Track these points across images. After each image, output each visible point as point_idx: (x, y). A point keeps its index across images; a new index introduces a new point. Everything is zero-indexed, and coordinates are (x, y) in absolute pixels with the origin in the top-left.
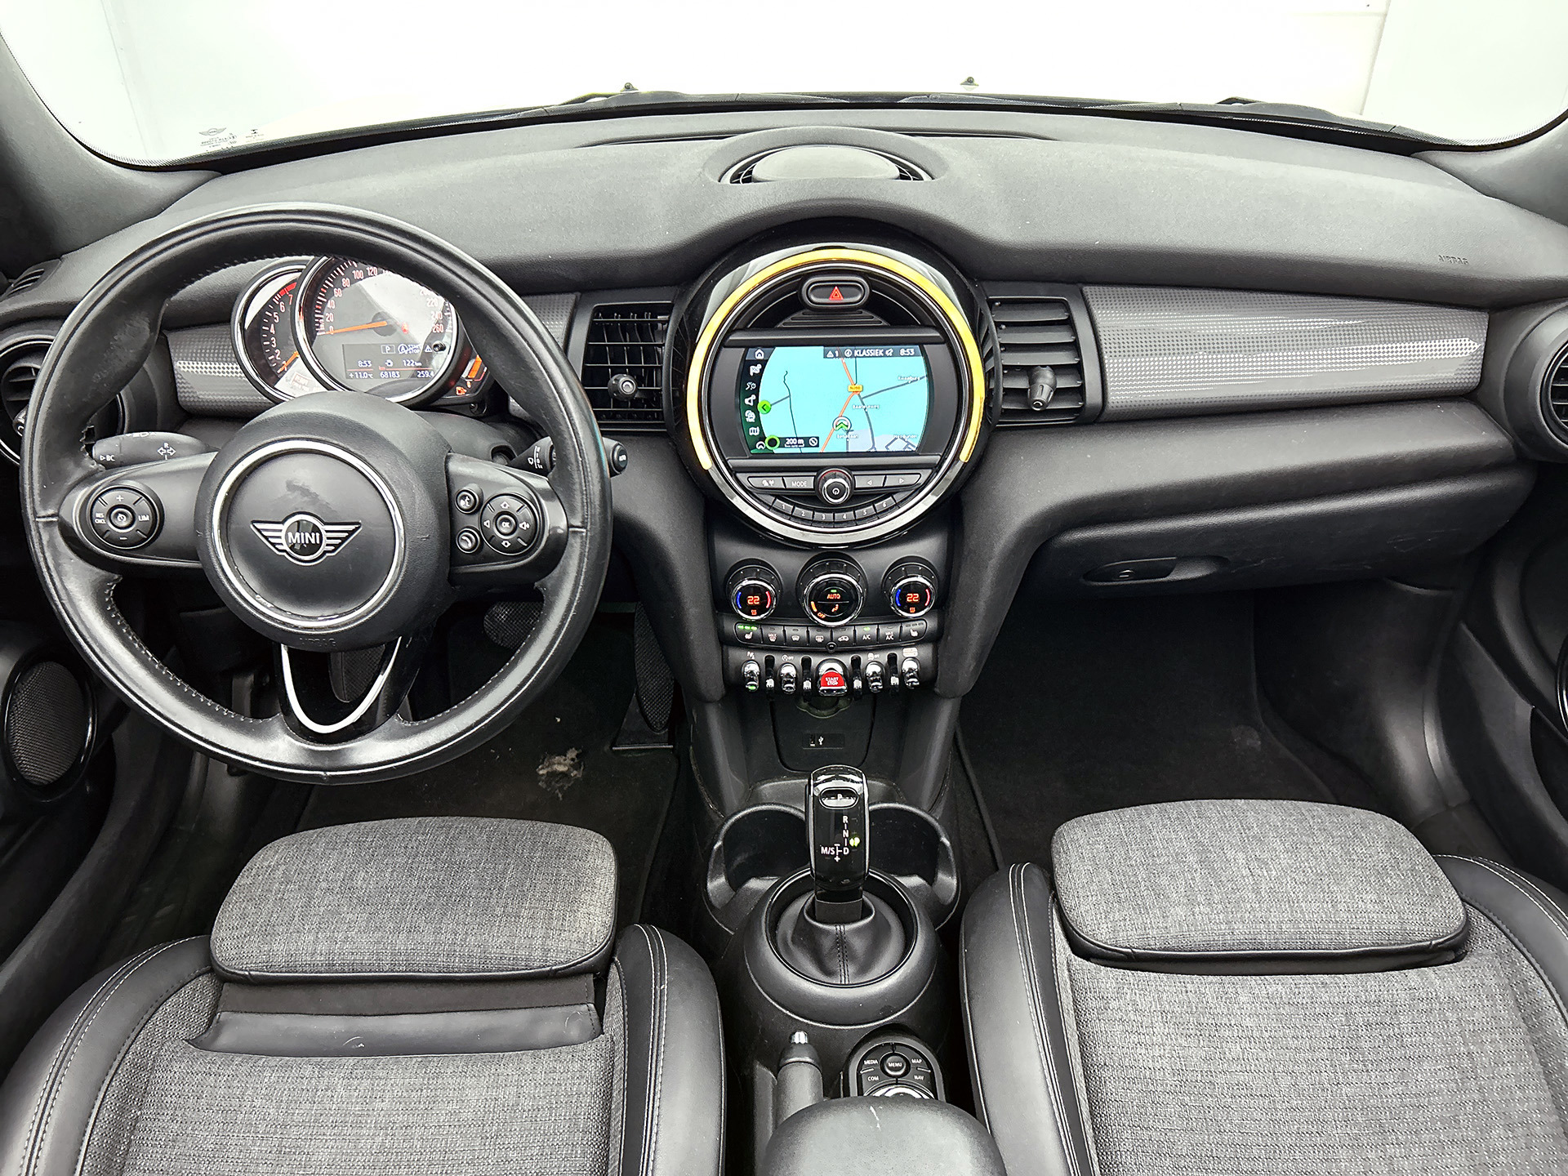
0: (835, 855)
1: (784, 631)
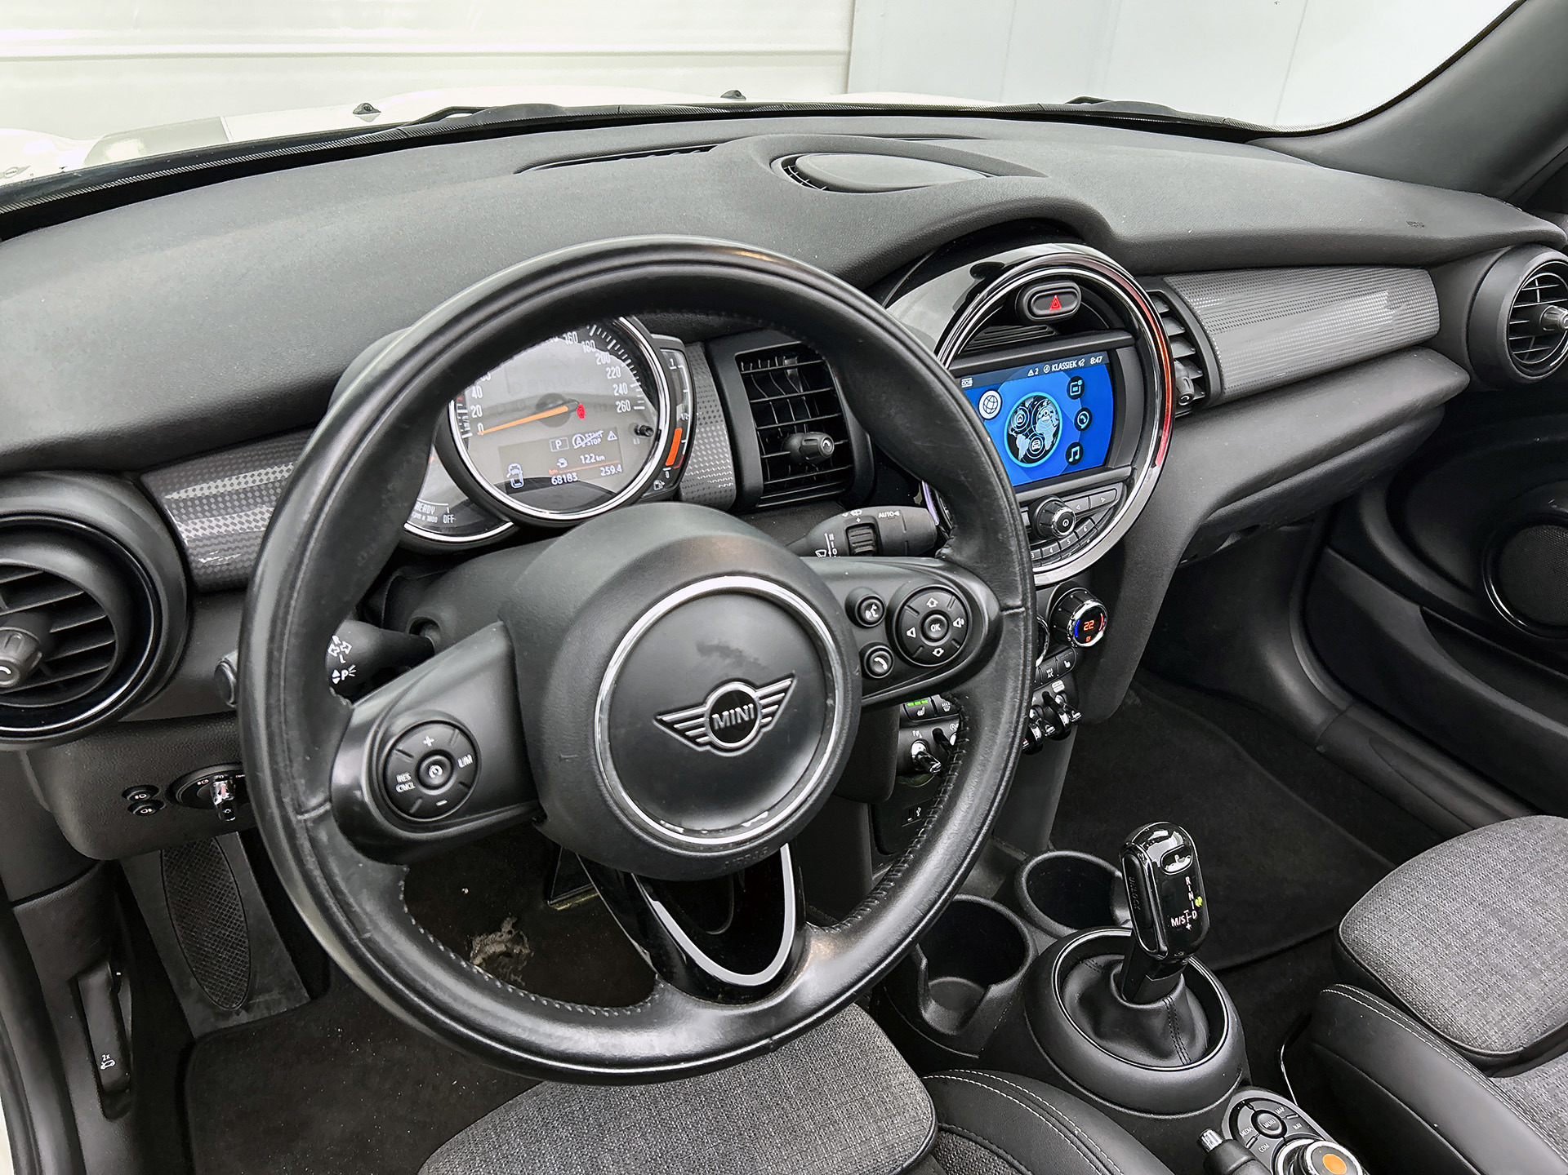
0: (1186, 924)
1: (932, 701)
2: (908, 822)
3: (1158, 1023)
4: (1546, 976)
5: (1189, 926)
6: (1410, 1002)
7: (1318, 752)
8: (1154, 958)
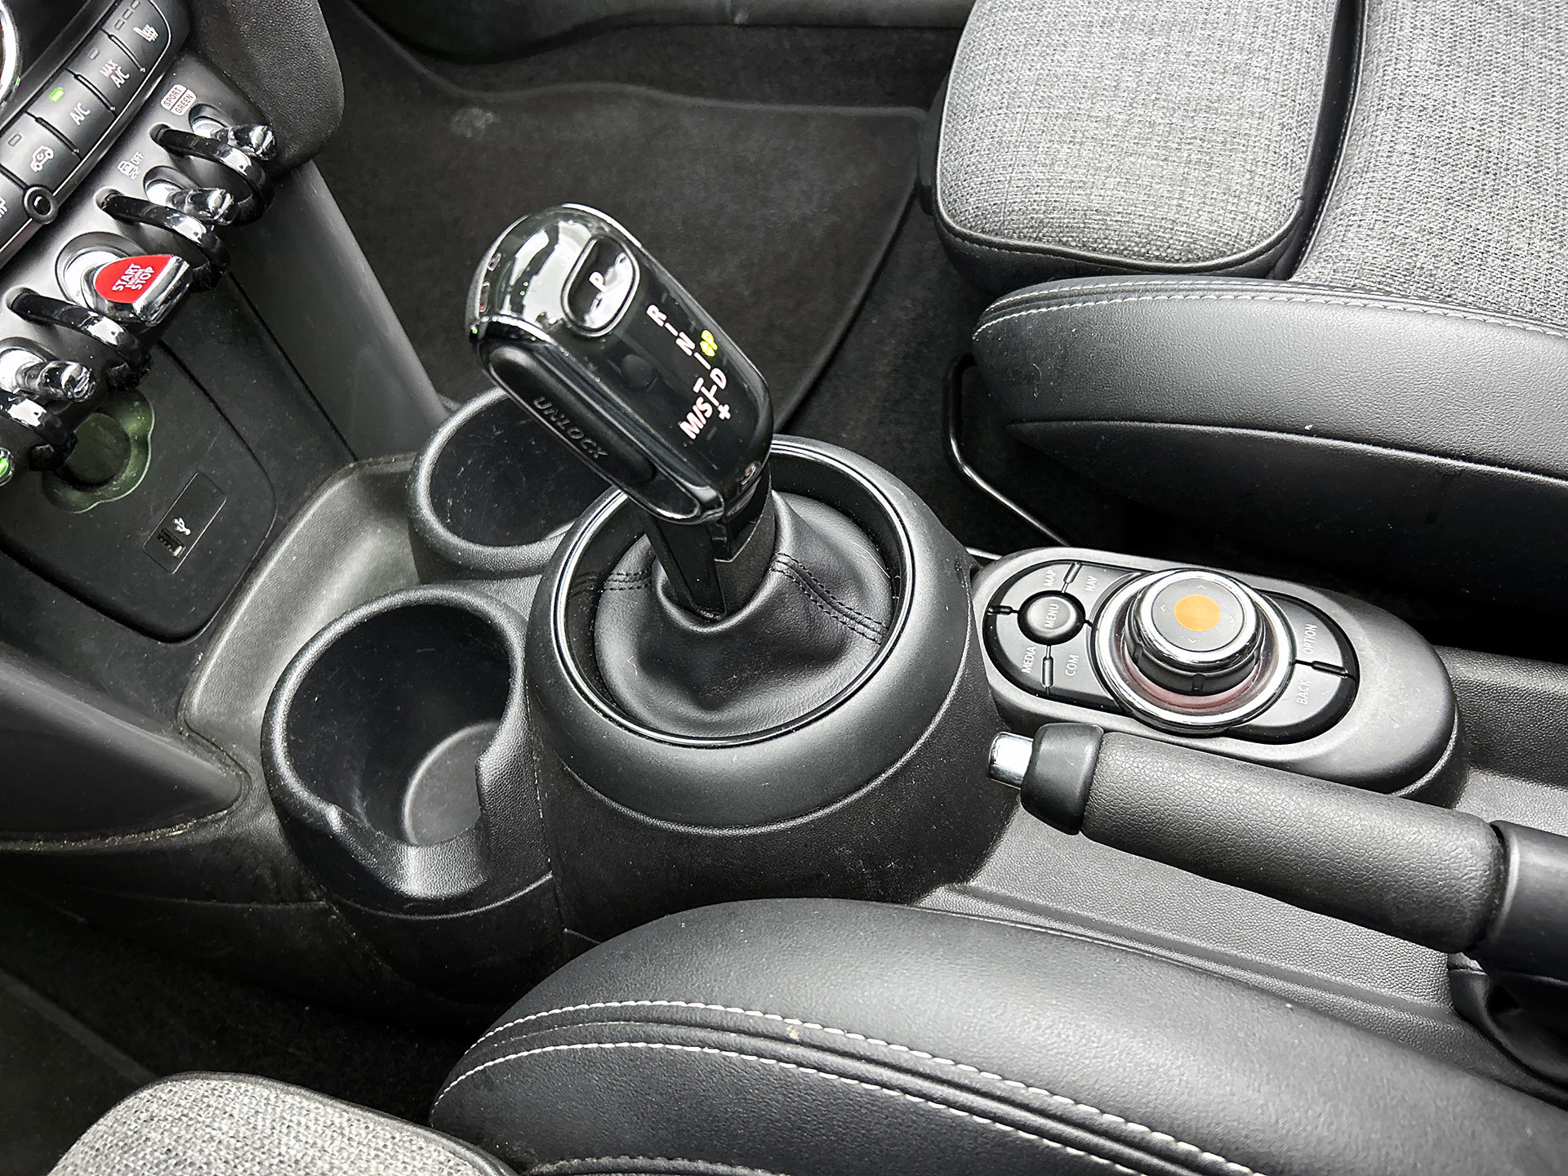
0: (716, 411)
2: (178, 559)
3: (792, 615)
4: (1259, 63)
5: (725, 412)
6: (1115, 252)
7: (741, 26)
8: (705, 525)
